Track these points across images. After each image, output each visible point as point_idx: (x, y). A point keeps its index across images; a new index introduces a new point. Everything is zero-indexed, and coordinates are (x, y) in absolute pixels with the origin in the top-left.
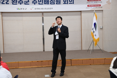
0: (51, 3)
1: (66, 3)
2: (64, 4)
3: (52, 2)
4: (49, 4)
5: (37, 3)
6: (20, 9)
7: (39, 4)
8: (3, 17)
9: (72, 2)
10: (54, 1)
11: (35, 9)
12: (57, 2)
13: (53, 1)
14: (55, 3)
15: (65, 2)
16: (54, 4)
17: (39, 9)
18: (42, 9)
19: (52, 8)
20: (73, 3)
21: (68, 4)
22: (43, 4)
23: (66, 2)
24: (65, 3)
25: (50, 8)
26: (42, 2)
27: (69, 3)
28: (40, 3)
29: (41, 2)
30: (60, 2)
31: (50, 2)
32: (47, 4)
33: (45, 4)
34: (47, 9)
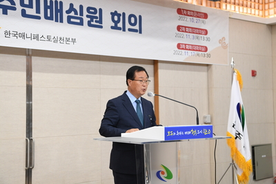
0: (69, 18)
1: (120, 29)
2: (112, 28)
3: (72, 14)
4: (62, 21)
5: (14, 9)
7: (24, 14)
9: (137, 27)
10: (82, 14)
11: (7, 34)
12: (92, 18)
13: (76, 13)
14: (86, 20)
15: (116, 23)
16: (81, 24)
17: (23, 36)
18: (36, 37)
19: (74, 41)
20: (141, 32)
22: (39, 18)
23: (120, 25)
24: (115, 28)
25: (68, 40)
27: (130, 30)
28: (29, 11)
29: (30, 6)
30: (100, 22)
31: (65, 16)
32: (57, 21)
33: (46, 17)
34: (55, 41)
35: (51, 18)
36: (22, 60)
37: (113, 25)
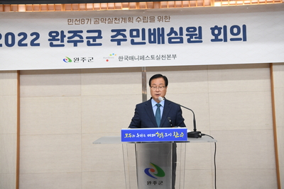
0: (170, 39)
1: (221, 40)
2: (212, 40)
3: (173, 35)
4: (163, 43)
5: (126, 40)
6: (73, 60)
7: (133, 43)
8: (21, 87)
9: (241, 36)
10: (181, 34)
11: (121, 58)
12: (191, 36)
13: (176, 34)
14: (185, 38)
15: (216, 36)
16: (181, 41)
17: (132, 58)
18: (143, 58)
19: (175, 56)
20: (245, 39)
21: (226, 40)
22: (144, 43)
23: (221, 37)
24: (216, 40)
25: (169, 56)
26: (144, 38)
27: (232, 40)
28: (136, 40)
29: (138, 36)
30: (200, 37)
31: (166, 38)
32: (159, 43)
33: (150, 42)
34: (158, 59)
35: (154, 42)
36: (139, 75)
37: (214, 38)
